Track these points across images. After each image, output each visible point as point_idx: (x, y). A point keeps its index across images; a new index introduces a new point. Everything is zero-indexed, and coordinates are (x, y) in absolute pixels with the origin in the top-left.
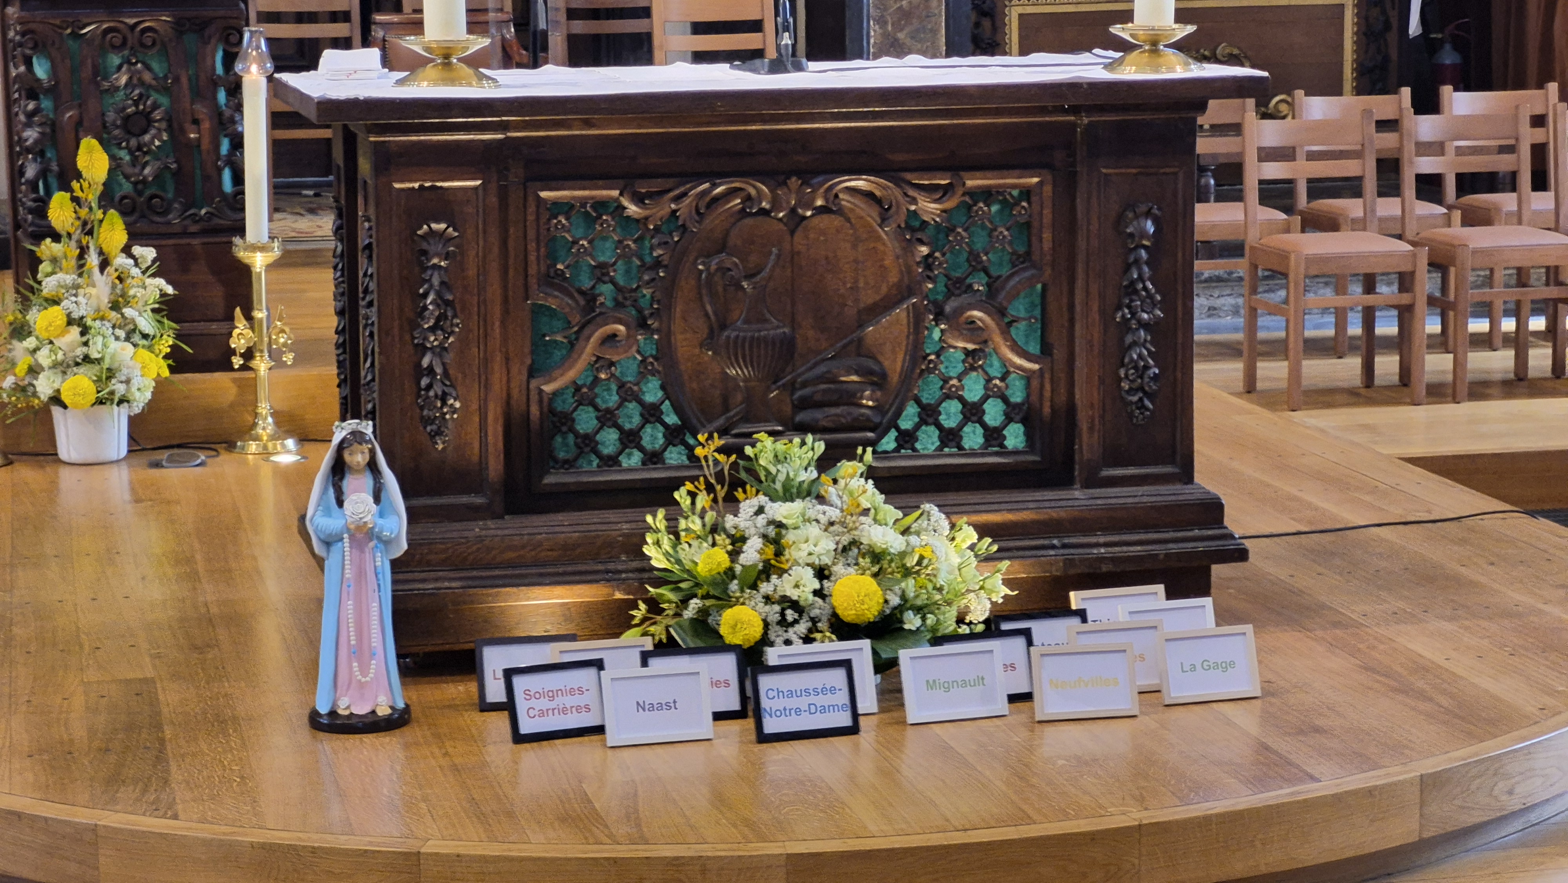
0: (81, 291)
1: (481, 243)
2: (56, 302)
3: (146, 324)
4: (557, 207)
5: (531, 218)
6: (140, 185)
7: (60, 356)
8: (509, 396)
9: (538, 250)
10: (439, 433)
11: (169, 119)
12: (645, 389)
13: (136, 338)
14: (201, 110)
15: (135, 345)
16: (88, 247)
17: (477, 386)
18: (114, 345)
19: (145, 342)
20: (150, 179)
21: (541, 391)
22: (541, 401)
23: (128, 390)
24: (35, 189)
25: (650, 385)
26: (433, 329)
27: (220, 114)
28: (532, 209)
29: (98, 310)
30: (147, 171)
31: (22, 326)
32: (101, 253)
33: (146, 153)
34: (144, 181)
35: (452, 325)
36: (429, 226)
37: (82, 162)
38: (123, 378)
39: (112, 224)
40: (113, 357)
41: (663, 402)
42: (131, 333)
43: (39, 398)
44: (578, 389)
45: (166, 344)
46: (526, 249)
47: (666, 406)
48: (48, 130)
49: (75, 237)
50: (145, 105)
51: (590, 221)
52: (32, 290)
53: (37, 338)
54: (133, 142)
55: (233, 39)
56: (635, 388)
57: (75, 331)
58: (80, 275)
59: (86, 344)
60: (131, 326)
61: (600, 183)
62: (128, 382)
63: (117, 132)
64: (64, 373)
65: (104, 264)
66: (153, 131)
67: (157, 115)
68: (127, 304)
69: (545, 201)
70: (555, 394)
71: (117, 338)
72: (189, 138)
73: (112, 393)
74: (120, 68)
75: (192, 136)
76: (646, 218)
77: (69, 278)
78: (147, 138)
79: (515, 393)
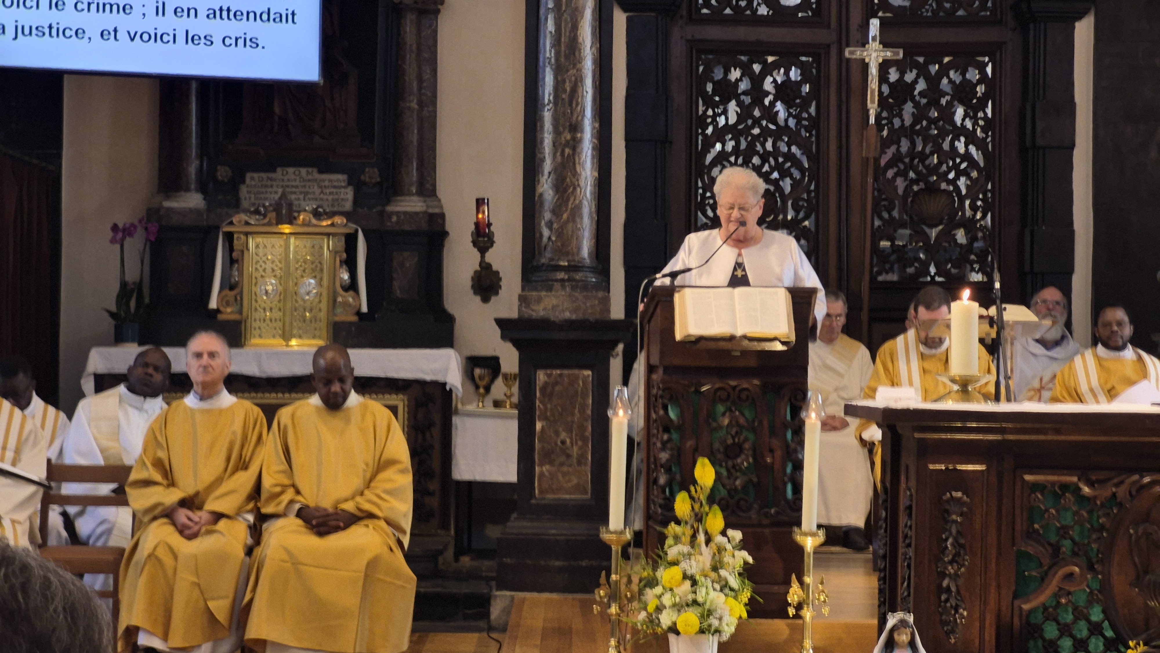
0: (693, 558)
1: (985, 507)
2: (675, 563)
3: (734, 582)
4: (1036, 487)
5: (1018, 492)
6: (732, 492)
7: (678, 600)
8: (999, 611)
9: (1022, 514)
10: (953, 631)
11: (754, 450)
12: (1091, 612)
13: (727, 591)
14: (776, 443)
15: (726, 595)
16: (698, 531)
17: (978, 603)
18: (713, 594)
19: (733, 594)
20: (739, 487)
21: (1021, 609)
22: (1021, 616)
23: (720, 624)
24: (664, 492)
25: (1095, 610)
26: (951, 562)
27: (787, 446)
28: (1018, 486)
29: (703, 570)
30: (738, 483)
31: (653, 580)
32: (706, 533)
33: (737, 471)
34: (736, 490)
35: (964, 560)
36: (951, 495)
37: (698, 472)
38: (718, 616)
39: (715, 514)
40: (712, 602)
41: (1103, 622)
42: (725, 586)
43: (661, 628)
44: (1045, 608)
45: (746, 595)
46: (1014, 515)
47: (1106, 624)
48: (675, 453)
49: (690, 523)
50: (739, 439)
51: (1057, 497)
52: (660, 557)
53: (664, 588)
54: (730, 463)
55: (799, 397)
56: (1085, 611)
57: (688, 583)
58: (693, 547)
59: (695, 592)
60: (723, 583)
61: (1065, 472)
62: (720, 619)
63: (719, 456)
64: (679, 611)
65: (708, 541)
66: (743, 456)
67: (747, 446)
68: (721, 568)
69: (1028, 482)
70: (1031, 612)
71: (714, 590)
72: (766, 461)
73: (710, 626)
74: (724, 414)
75: (769, 460)
76: (1095, 498)
77: (685, 549)
78: (739, 460)
79: (1004, 608)
